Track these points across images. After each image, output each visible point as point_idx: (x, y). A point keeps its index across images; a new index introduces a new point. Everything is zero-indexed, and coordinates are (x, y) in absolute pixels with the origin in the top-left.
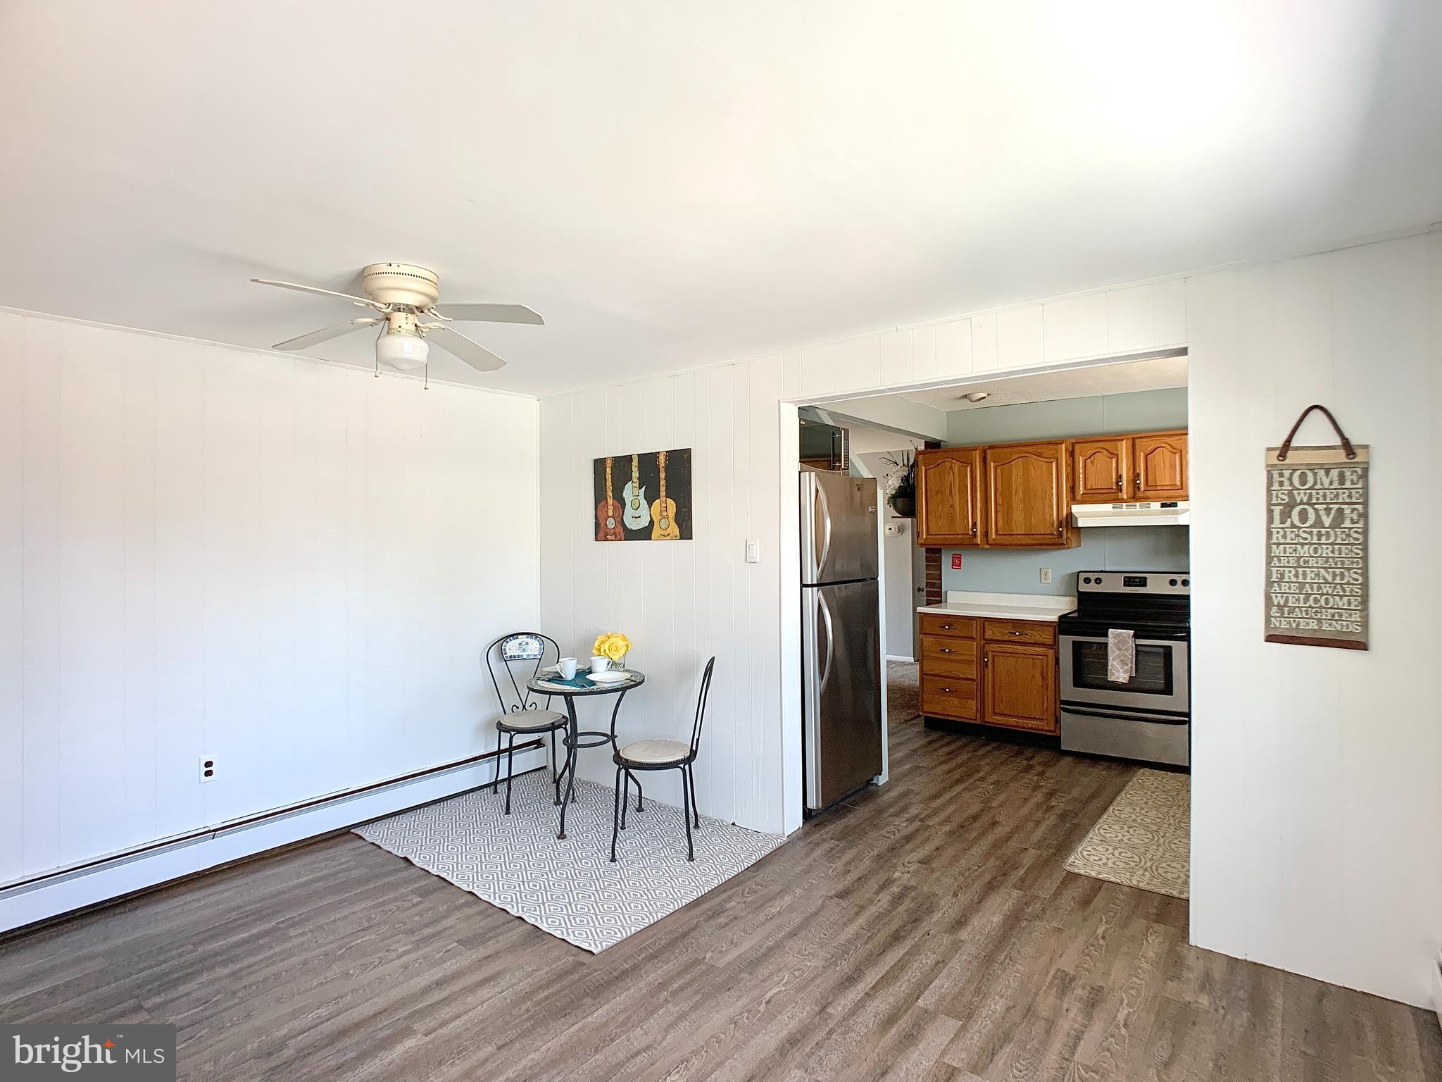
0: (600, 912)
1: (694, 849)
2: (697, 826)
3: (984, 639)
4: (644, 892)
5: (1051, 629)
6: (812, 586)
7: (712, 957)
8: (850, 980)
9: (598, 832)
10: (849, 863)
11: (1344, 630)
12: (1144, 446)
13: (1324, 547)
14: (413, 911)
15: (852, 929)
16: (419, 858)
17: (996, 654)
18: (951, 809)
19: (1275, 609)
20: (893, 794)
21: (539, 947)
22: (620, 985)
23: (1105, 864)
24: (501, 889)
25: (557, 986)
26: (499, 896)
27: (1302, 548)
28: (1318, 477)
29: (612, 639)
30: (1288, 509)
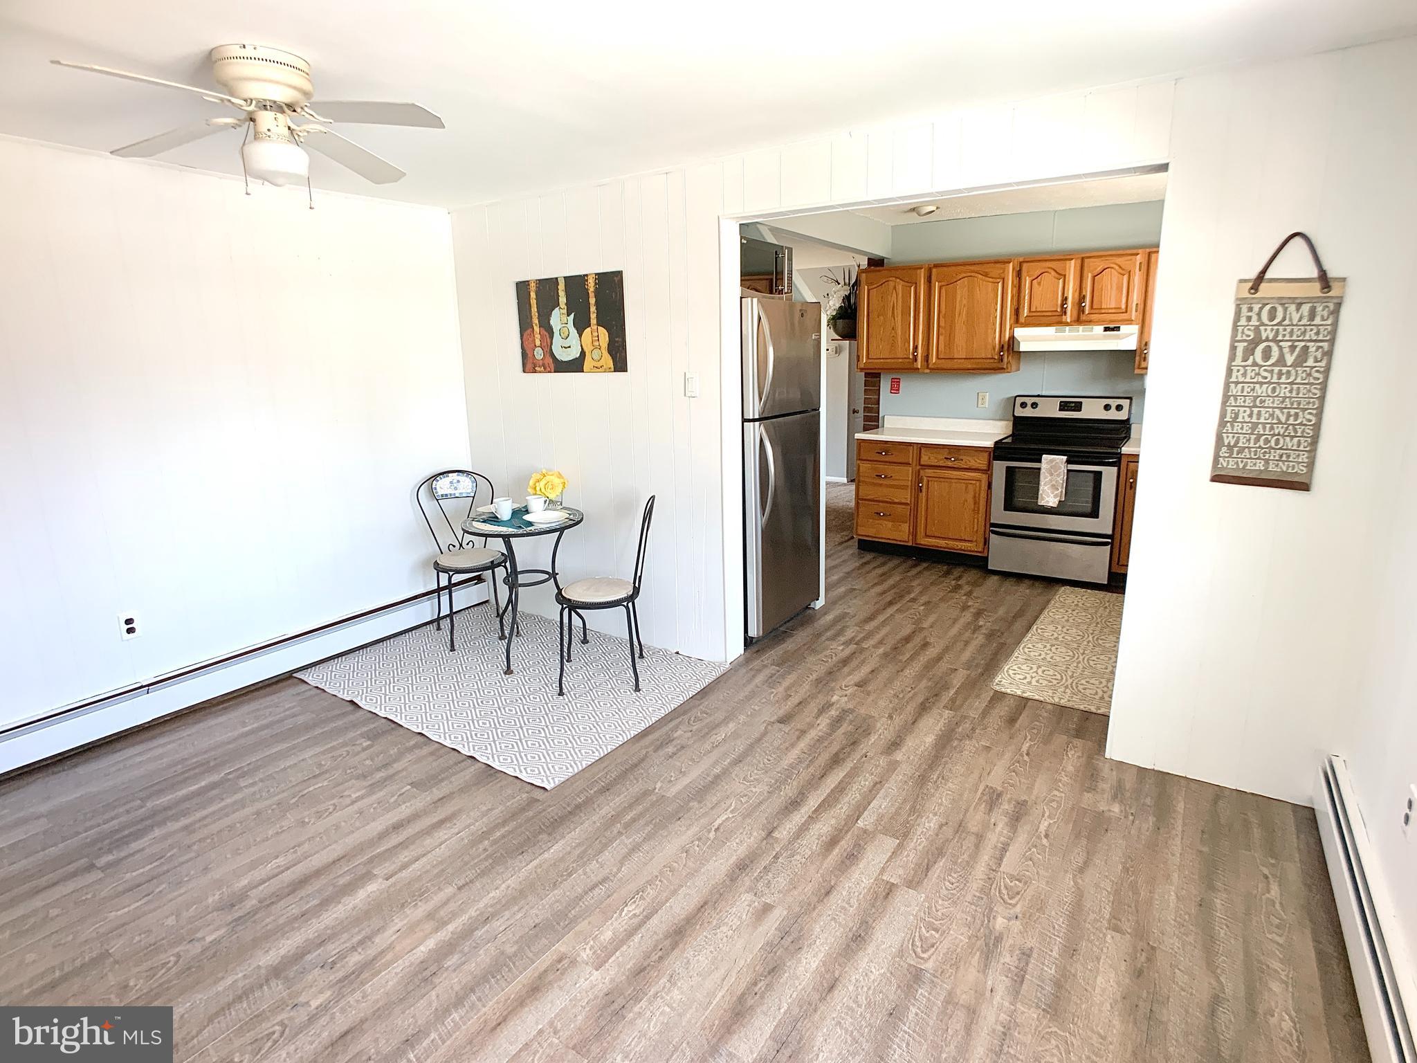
0: (551, 747)
1: (640, 679)
2: (641, 656)
3: (920, 465)
4: (593, 725)
5: (986, 455)
6: (754, 420)
7: (661, 788)
8: (794, 804)
9: (545, 666)
10: (788, 688)
11: (1290, 471)
12: (1095, 265)
13: (1283, 386)
14: (363, 755)
15: (795, 753)
16: (366, 700)
17: (930, 479)
18: (883, 632)
19: (1224, 449)
20: (829, 617)
21: (492, 786)
22: (574, 819)
23: (1030, 683)
24: (451, 729)
25: (513, 824)
26: (450, 736)
27: (1261, 387)
28: (1288, 313)
29: (548, 478)
30: (1253, 346)
